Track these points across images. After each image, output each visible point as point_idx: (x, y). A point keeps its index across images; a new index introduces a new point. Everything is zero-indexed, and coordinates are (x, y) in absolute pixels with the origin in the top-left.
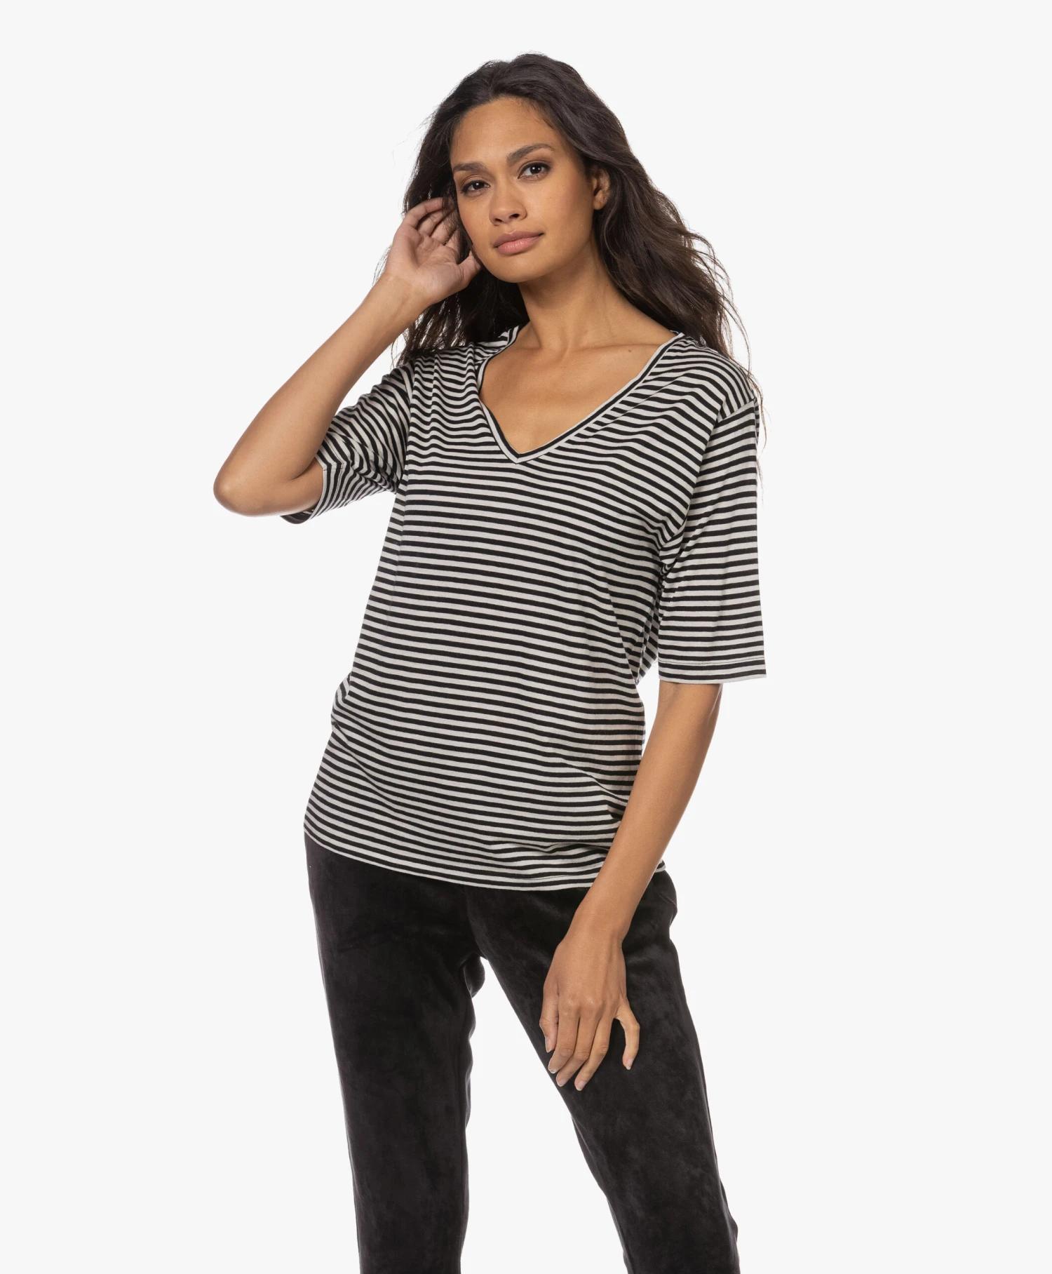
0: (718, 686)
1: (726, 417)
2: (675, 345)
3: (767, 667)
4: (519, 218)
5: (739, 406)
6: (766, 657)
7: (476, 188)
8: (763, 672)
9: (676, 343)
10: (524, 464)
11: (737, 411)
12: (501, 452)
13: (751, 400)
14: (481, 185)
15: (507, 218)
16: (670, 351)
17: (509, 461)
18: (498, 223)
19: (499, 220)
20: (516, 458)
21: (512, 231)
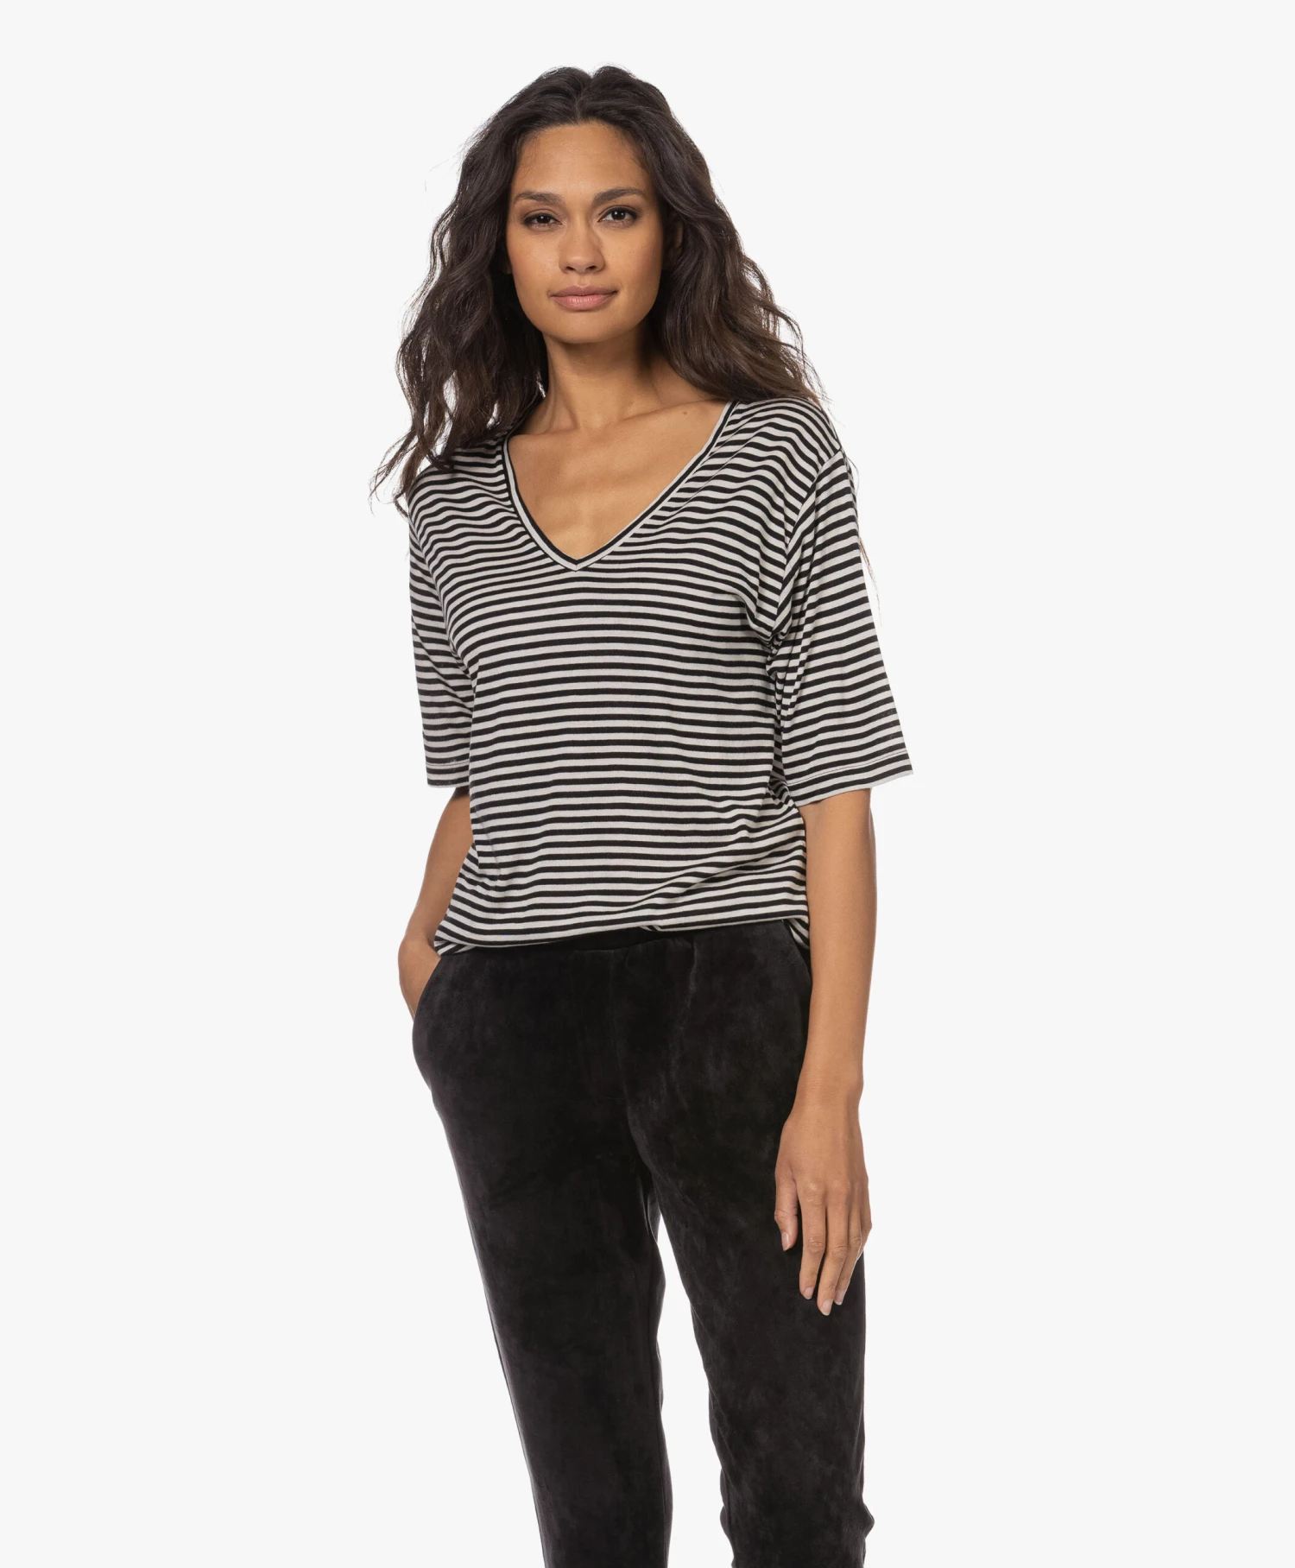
0: (868, 791)
3: (912, 761)
4: (595, 271)
6: (909, 750)
7: (540, 221)
8: (908, 768)
10: (586, 569)
12: (555, 563)
14: (545, 219)
15: (584, 270)
17: (566, 570)
18: (569, 272)
19: (570, 269)
20: (574, 565)
21: (583, 285)
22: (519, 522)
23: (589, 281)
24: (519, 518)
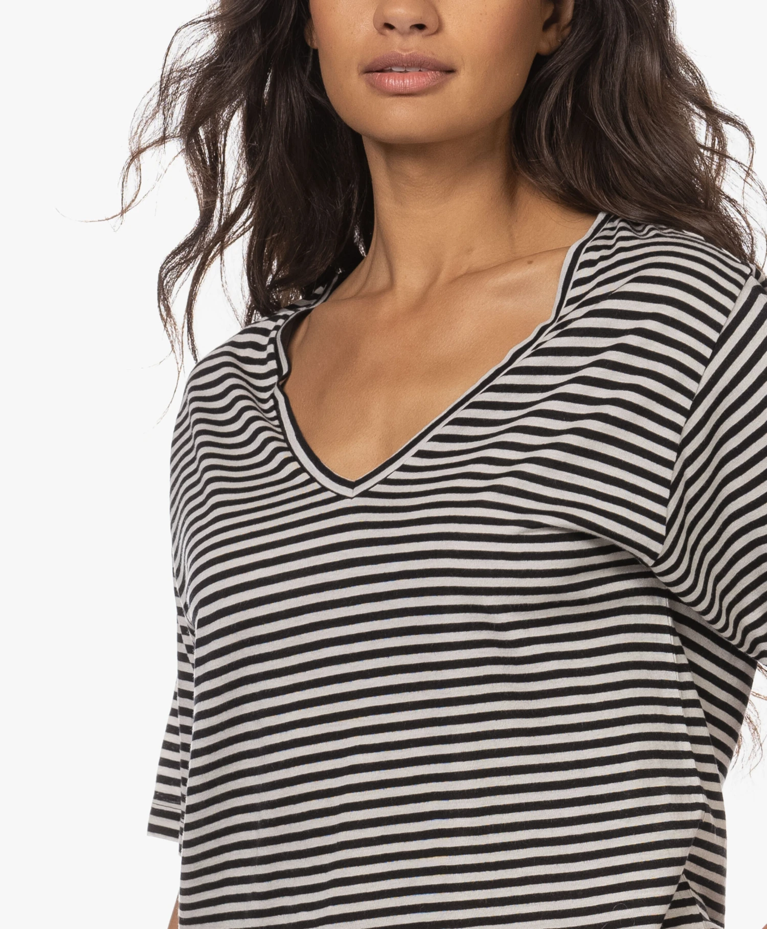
1: (721, 327)
2: (596, 239)
4: (425, 32)
5: (733, 298)
9: (597, 235)
11: (735, 308)
13: (746, 277)
15: (407, 26)
16: (588, 250)
18: (387, 31)
19: (390, 27)
20: (350, 490)
21: (405, 51)
22: (285, 445)
23: (415, 45)
24: (286, 440)
